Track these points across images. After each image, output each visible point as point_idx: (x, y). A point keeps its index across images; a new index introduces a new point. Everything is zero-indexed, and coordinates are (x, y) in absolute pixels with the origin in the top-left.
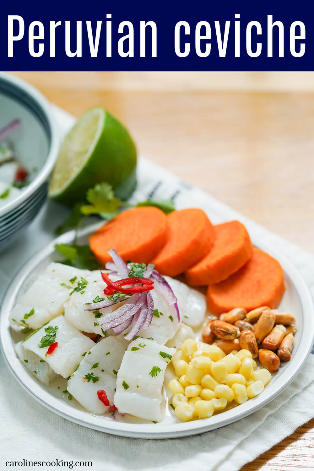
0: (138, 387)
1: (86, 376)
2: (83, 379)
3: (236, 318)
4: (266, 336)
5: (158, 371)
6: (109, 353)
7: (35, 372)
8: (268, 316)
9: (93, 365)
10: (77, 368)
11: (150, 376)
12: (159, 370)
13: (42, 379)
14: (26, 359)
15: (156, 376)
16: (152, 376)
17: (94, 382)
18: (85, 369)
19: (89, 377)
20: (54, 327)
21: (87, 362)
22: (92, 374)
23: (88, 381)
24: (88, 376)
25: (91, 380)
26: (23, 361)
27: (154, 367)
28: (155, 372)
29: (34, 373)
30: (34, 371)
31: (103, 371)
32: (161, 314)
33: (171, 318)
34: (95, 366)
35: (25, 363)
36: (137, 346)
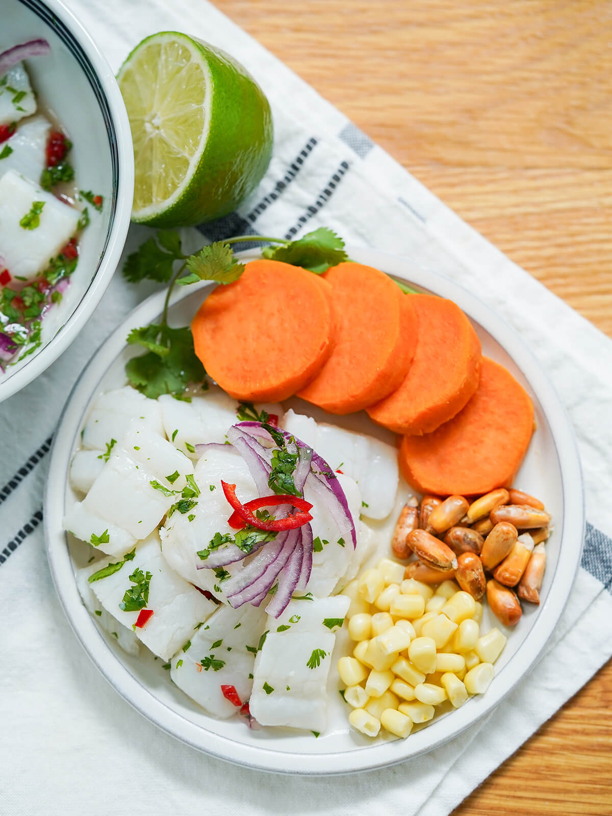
0: (288, 689)
1: (202, 661)
2: (198, 666)
3: (451, 524)
4: (501, 564)
5: (321, 657)
6: (239, 625)
7: (115, 634)
8: (505, 537)
9: (214, 644)
10: (186, 646)
11: (308, 669)
12: (323, 654)
13: (129, 650)
14: (98, 610)
15: (318, 666)
16: (312, 668)
17: (215, 670)
18: (200, 650)
19: (206, 664)
20: (144, 574)
21: (202, 638)
22: (212, 656)
23: (205, 669)
24: (206, 662)
25: (211, 666)
26: (94, 613)
27: (314, 652)
28: (315, 659)
29: (114, 636)
30: (113, 631)
31: (229, 649)
32: (325, 542)
33: (341, 542)
34: (217, 644)
35: (98, 617)
36: (286, 623)
